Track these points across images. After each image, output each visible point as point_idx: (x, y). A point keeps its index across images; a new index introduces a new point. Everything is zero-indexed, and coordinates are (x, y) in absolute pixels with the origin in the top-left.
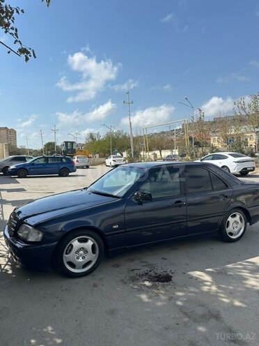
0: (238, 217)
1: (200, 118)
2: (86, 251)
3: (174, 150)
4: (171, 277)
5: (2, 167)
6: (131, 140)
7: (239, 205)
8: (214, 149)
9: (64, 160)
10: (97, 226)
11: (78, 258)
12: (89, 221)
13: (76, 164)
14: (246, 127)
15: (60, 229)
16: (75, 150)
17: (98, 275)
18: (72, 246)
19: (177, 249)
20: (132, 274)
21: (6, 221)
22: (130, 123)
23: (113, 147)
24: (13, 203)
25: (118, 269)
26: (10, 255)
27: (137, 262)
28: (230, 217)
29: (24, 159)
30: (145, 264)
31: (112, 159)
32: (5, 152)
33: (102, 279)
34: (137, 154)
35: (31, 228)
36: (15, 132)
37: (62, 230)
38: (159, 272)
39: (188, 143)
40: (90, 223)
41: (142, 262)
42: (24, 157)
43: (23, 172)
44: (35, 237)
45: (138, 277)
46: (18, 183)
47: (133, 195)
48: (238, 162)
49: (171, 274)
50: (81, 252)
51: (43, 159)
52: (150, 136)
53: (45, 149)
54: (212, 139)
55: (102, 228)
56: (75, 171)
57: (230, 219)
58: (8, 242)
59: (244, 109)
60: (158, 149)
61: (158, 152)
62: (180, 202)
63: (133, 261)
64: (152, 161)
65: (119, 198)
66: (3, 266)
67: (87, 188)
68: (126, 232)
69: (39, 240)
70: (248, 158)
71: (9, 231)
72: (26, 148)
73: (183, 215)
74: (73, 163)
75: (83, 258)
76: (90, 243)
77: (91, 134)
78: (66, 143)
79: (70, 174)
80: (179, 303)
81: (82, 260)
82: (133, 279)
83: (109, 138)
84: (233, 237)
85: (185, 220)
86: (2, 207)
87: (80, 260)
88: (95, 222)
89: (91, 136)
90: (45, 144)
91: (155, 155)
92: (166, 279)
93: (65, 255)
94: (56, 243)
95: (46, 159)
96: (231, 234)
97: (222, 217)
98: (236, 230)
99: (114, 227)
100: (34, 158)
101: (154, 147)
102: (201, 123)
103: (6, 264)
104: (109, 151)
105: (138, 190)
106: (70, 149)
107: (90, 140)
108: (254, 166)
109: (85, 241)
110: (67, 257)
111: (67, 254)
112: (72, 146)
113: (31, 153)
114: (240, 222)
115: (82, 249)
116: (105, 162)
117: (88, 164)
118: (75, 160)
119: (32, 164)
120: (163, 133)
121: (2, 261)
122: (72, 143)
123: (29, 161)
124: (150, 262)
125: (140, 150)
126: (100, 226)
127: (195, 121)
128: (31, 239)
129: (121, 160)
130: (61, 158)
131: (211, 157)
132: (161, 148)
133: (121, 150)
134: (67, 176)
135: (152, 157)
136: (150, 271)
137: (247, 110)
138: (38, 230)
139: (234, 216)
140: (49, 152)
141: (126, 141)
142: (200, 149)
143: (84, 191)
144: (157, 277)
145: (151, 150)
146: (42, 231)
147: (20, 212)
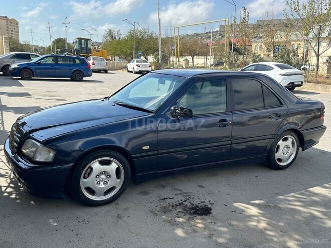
0: (290, 140)
1: (244, 18)
2: (109, 176)
3: (209, 57)
4: (210, 209)
5: (2, 66)
6: (160, 42)
7: (292, 126)
8: (256, 58)
9: (77, 61)
10: (123, 145)
11: (99, 183)
12: (114, 139)
13: (92, 67)
14: (297, 33)
15: (77, 148)
16: (90, 49)
17: (122, 203)
18: (91, 169)
19: (215, 175)
20: (163, 204)
21: (7, 132)
22: (160, 20)
23: (137, 49)
24: (17, 110)
25: (146, 197)
26: (12, 175)
27: (168, 189)
28: (281, 141)
29: (28, 57)
30: (179, 192)
31: (135, 63)
32: (5, 47)
33: (127, 209)
34: (165, 59)
35: (39, 144)
36: (17, 24)
37: (80, 150)
38: (196, 202)
39: (226, 49)
40: (114, 142)
41: (176, 190)
42: (29, 55)
43: (27, 73)
44: (45, 156)
45: (171, 208)
46: (21, 85)
47: (169, 109)
48: (285, 75)
49: (209, 206)
50: (103, 177)
51: (51, 59)
52: (182, 38)
53: (53, 46)
54: (254, 45)
55: (128, 149)
56: (90, 76)
57: (281, 143)
58: (9, 160)
59: (297, 11)
60: (190, 54)
61: (189, 58)
62: (225, 120)
63: (164, 187)
64: (183, 68)
65: (150, 112)
66: (3, 189)
67: (109, 98)
68: (158, 154)
69: (50, 160)
70: (296, 70)
71: (12, 147)
72: (31, 44)
73: (228, 137)
74: (88, 65)
75: (105, 183)
76: (114, 166)
77: (110, 31)
78: (80, 40)
79: (84, 79)
80: (221, 240)
81: (103, 186)
82: (165, 210)
83: (132, 37)
84: (282, 164)
85: (230, 142)
86: (2, 114)
87: (100, 186)
88: (121, 141)
89: (110, 34)
90: (53, 40)
91: (187, 62)
92: (204, 211)
93: (82, 180)
94: (71, 165)
95: (56, 58)
96: (280, 160)
97: (272, 141)
98: (286, 155)
99: (144, 148)
100: (41, 57)
101: (185, 52)
102: (244, 24)
103: (9, 186)
104: (131, 54)
105: (175, 104)
106: (85, 47)
107: (109, 38)
108: (303, 80)
109: (108, 163)
110: (84, 182)
111: (85, 178)
112: (87, 45)
113: (36, 50)
114: (291, 147)
115: (104, 172)
116: (126, 67)
117: (107, 68)
118: (90, 62)
119: (38, 64)
120: (197, 35)
121: (3, 182)
122: (87, 40)
123: (34, 60)
124: (184, 191)
125: (170, 55)
126: (127, 145)
127: (238, 22)
128: (39, 158)
129: (146, 66)
130: (74, 59)
131: (253, 68)
132: (193, 54)
133: (146, 53)
134: (81, 80)
135: (183, 64)
136: (185, 201)
137: (301, 12)
138: (49, 147)
139: (286, 139)
140: (59, 50)
141: (152, 43)
142: (241, 57)
143: (106, 101)
144: (193, 208)
145: (181, 55)
146: (53, 149)
147: (24, 124)
